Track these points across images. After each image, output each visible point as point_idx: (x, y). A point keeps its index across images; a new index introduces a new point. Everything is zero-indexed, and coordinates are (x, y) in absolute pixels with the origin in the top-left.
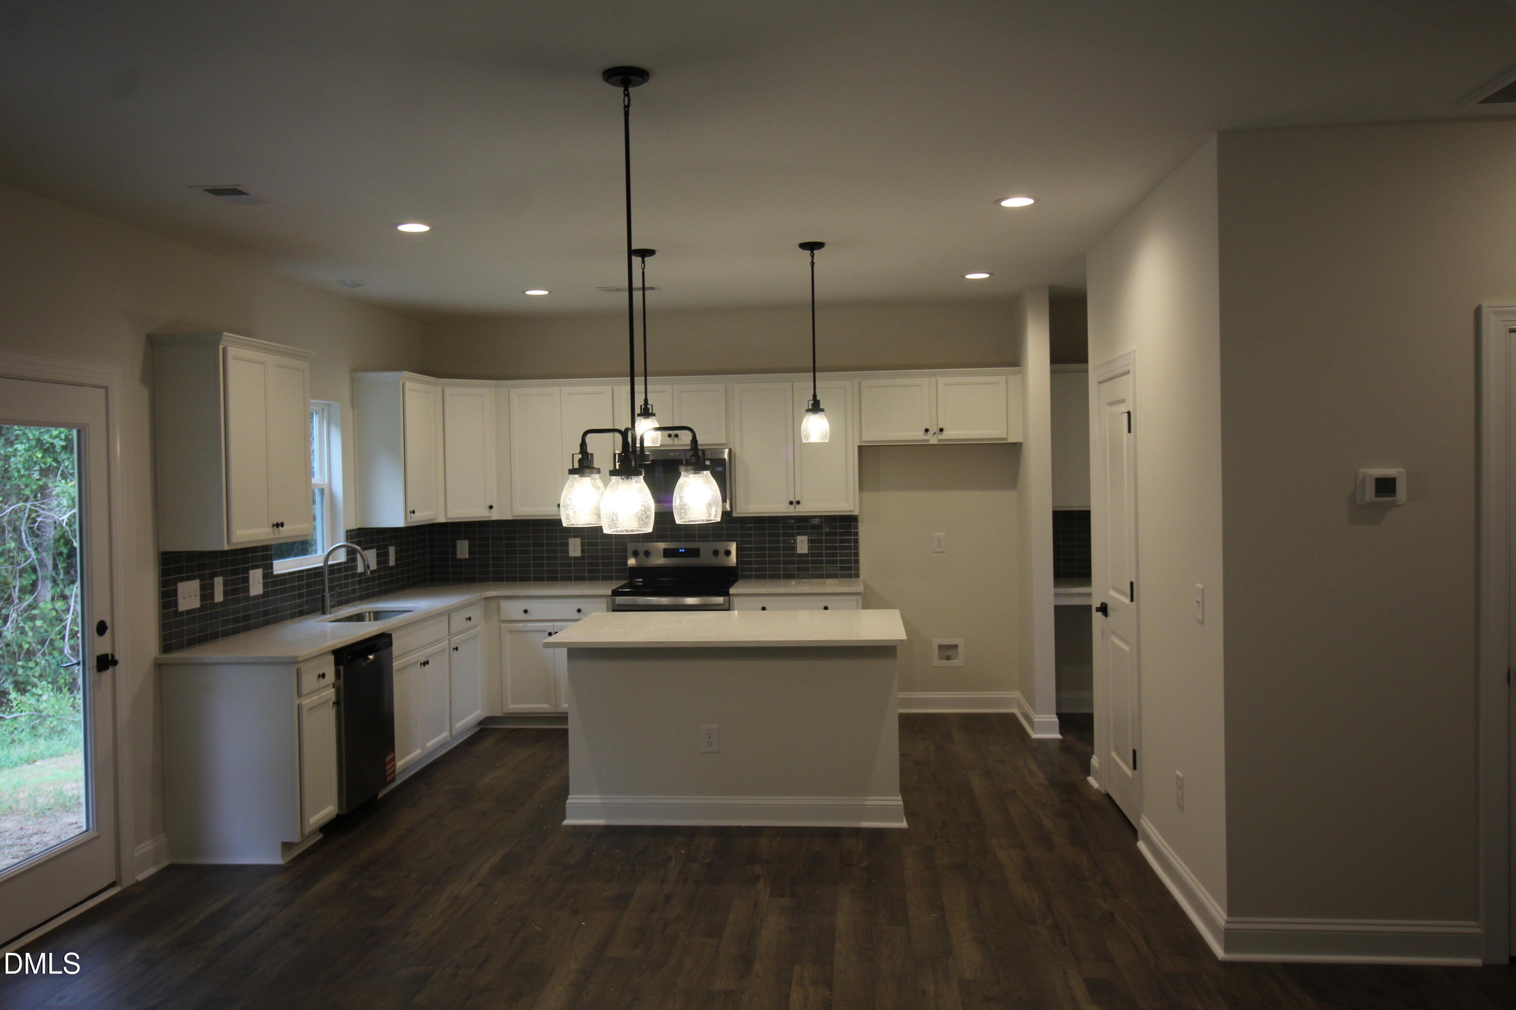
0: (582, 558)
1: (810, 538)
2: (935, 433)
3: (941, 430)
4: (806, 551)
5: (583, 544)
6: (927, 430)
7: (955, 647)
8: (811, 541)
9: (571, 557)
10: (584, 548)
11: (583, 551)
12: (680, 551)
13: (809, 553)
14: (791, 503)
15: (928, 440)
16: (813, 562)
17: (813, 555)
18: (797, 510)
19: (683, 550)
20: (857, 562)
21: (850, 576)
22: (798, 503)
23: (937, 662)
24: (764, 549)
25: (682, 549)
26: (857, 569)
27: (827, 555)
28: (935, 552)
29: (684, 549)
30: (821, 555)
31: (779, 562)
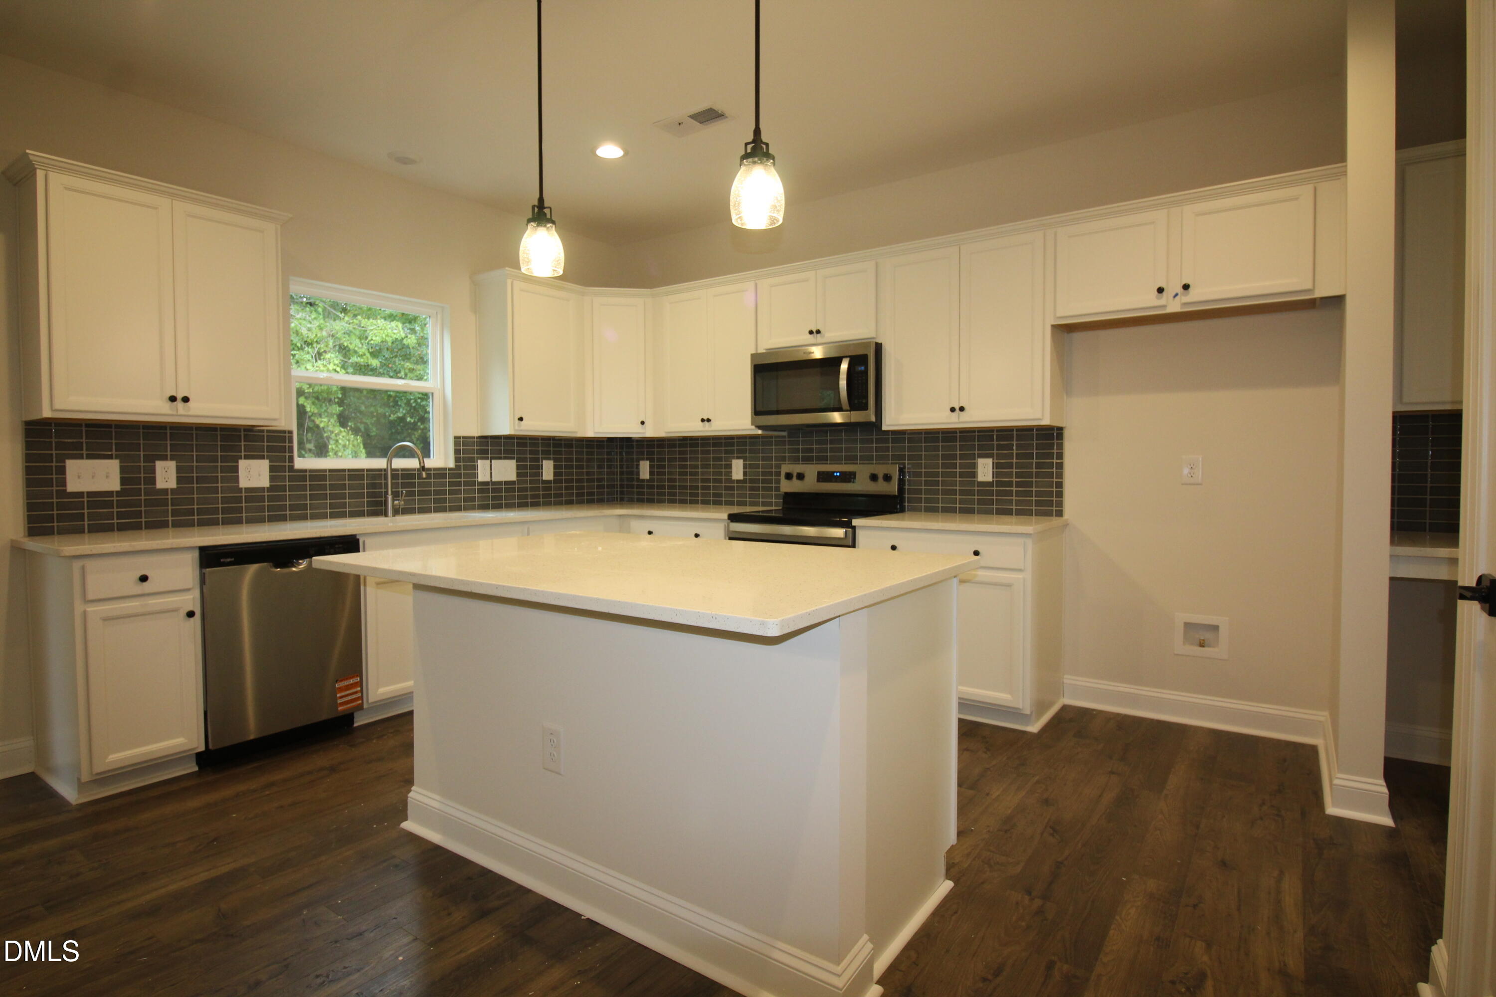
0: (744, 481)
1: (995, 461)
2: (1176, 295)
3: (1186, 287)
4: (989, 478)
5: (745, 467)
6: (1160, 290)
7: (1215, 628)
8: (996, 466)
9: (734, 480)
10: (746, 470)
11: (745, 474)
12: (835, 474)
13: (993, 481)
14: (953, 410)
15: (1164, 306)
16: (999, 493)
17: (999, 484)
18: (961, 420)
19: (838, 474)
20: (1060, 494)
21: (1048, 514)
22: (962, 409)
23: (1179, 645)
24: (937, 475)
25: (837, 472)
26: (1060, 504)
27: (1018, 484)
28: (1183, 484)
29: (839, 472)
30: (1010, 484)
31: (954, 492)
